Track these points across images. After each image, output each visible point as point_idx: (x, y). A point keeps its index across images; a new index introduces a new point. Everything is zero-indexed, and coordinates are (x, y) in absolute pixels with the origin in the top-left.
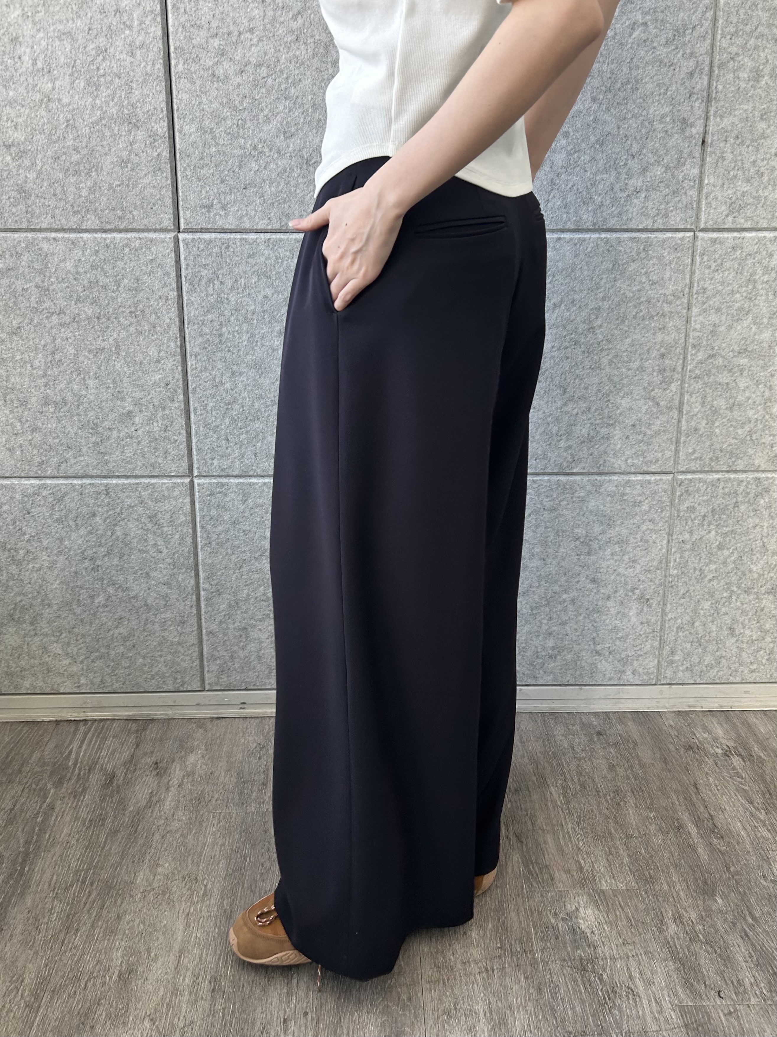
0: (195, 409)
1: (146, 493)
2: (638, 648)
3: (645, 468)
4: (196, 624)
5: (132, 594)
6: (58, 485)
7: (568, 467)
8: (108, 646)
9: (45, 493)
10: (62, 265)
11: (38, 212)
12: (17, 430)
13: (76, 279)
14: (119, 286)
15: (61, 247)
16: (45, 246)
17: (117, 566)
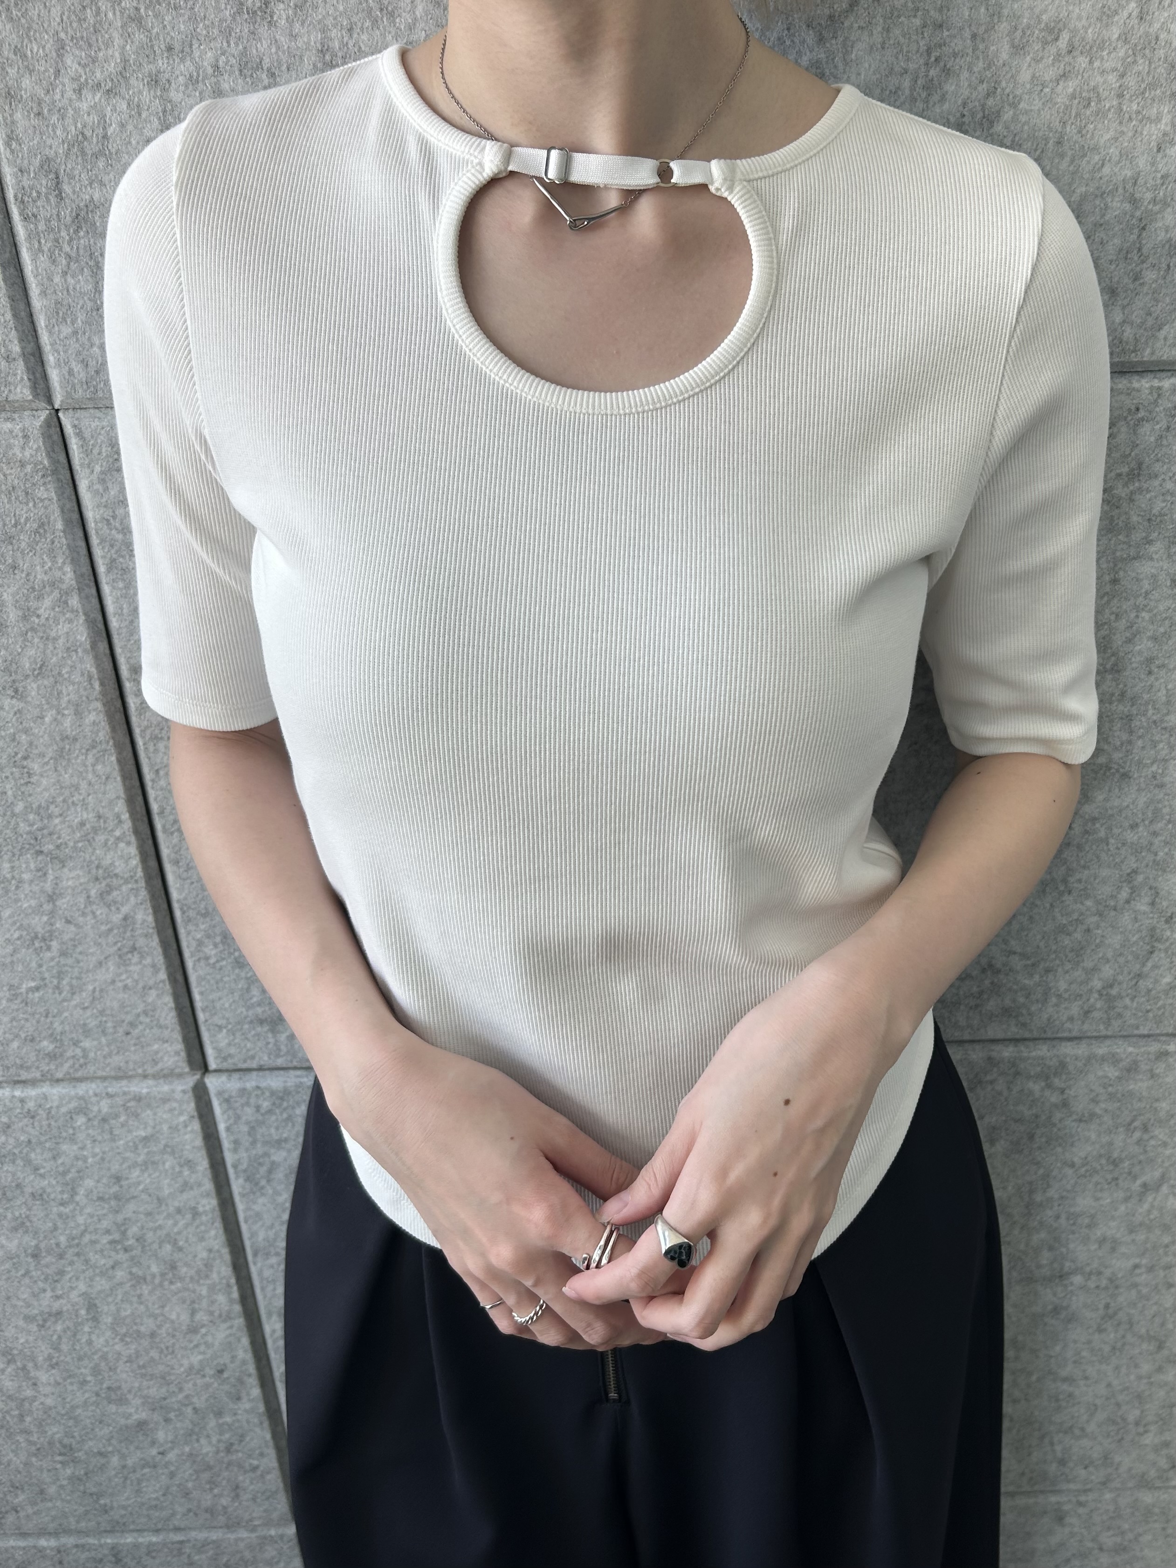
1: (203, 1556)
6: (7, 1548)
7: (1160, 1477)
14: (74, 1193)
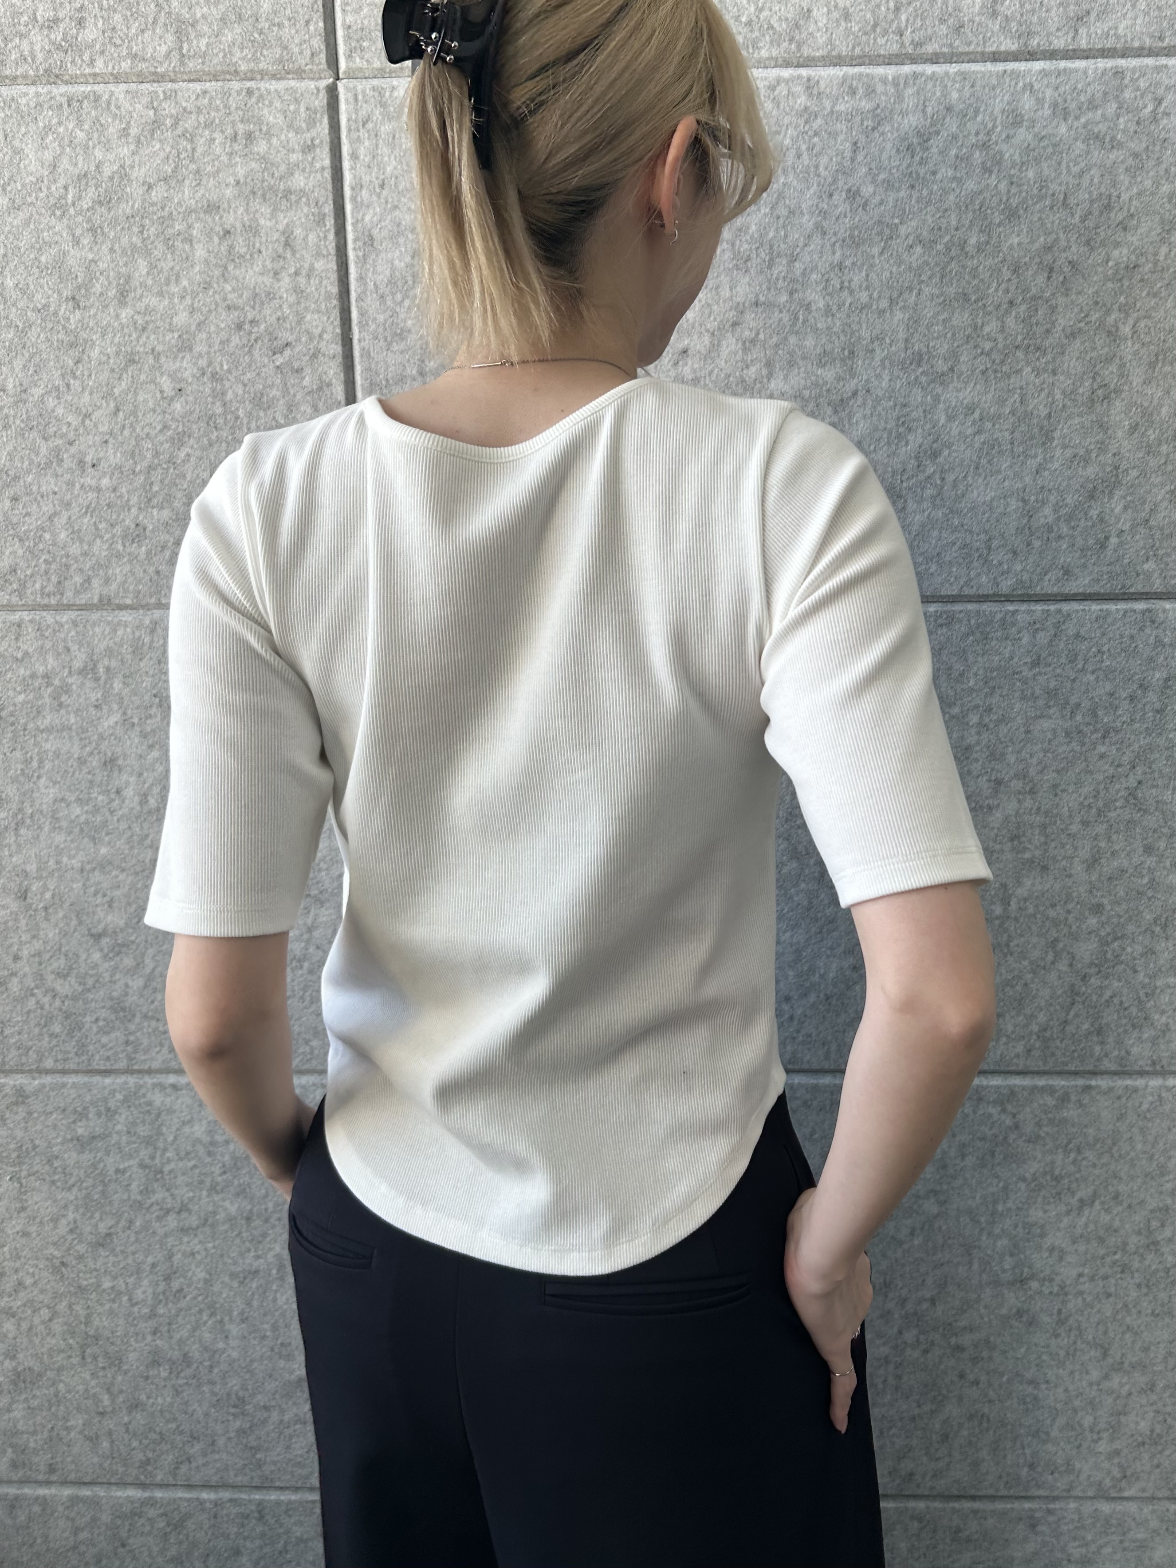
6: (175, 1500)
7: (1114, 1487)
9: (152, 1513)
10: (187, 1130)
11: (145, 1041)
12: (104, 1407)
13: (210, 1154)
16: (158, 1098)
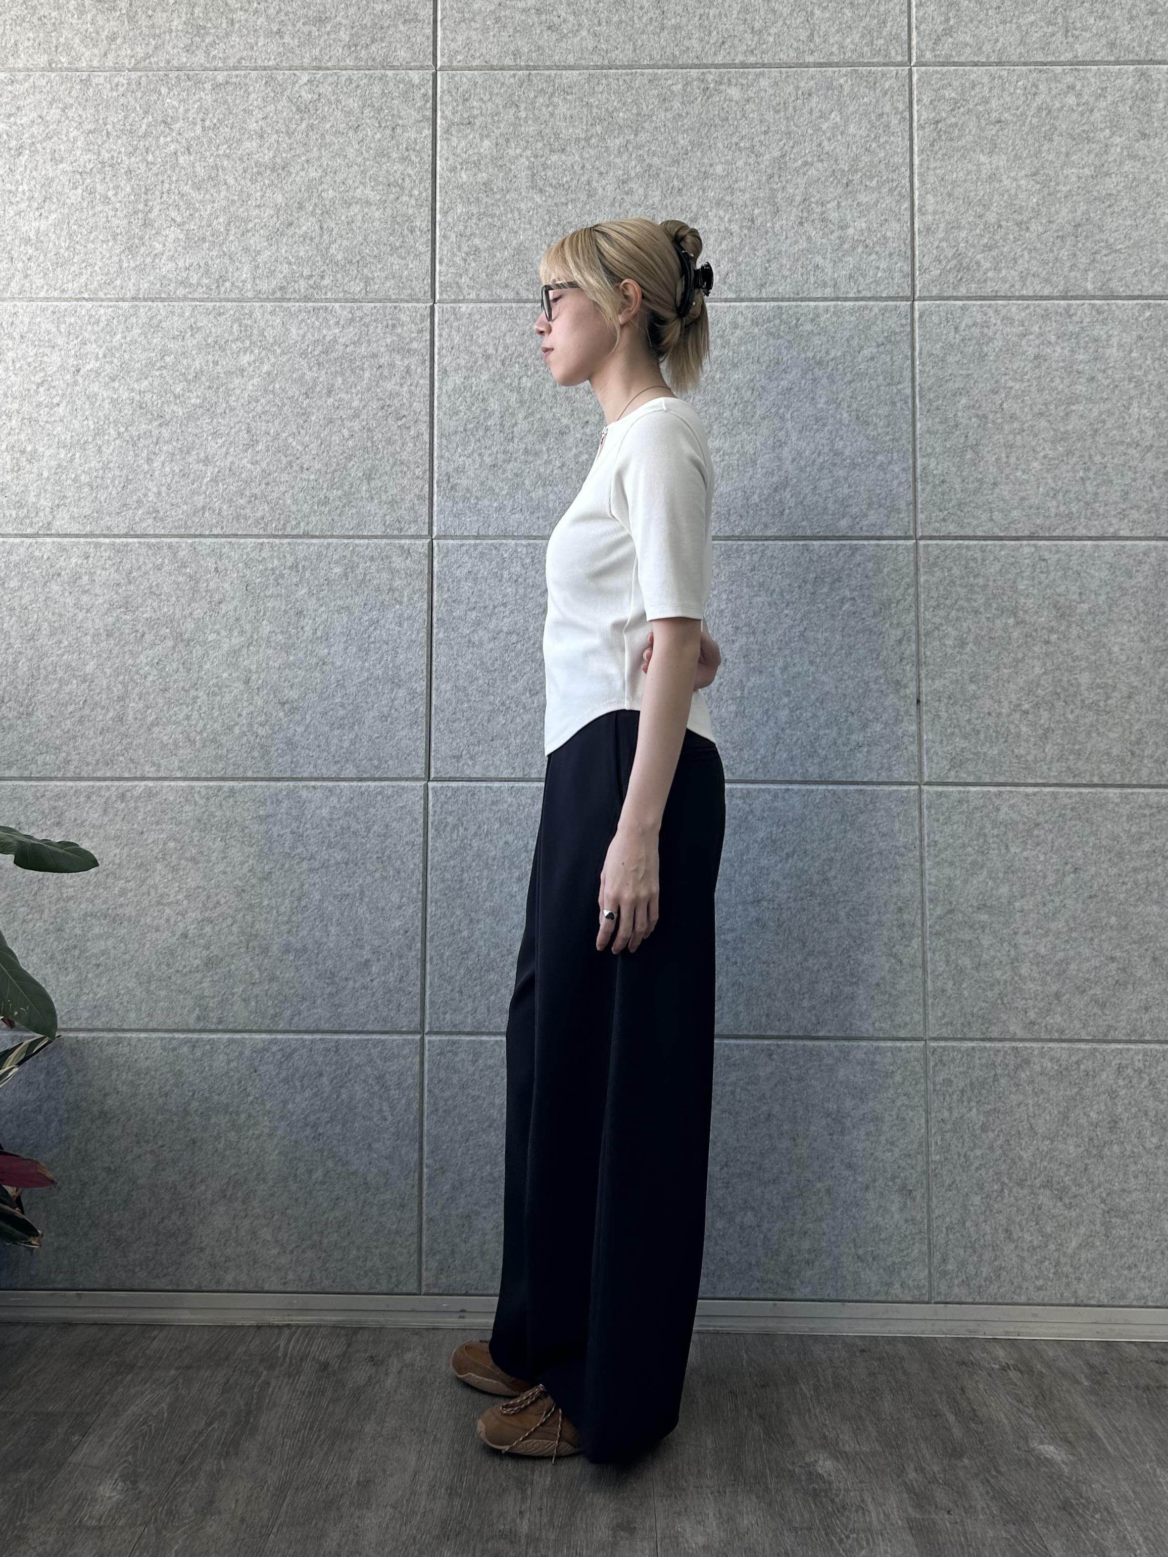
0: (431, 958)
1: (376, 1051)
2: (905, 1253)
3: (894, 1033)
4: (416, 1209)
5: (353, 1168)
6: (288, 1040)
7: (813, 1030)
8: (322, 1232)
9: (274, 1048)
10: (318, 812)
11: (302, 761)
12: (255, 980)
13: (329, 825)
14: (369, 832)
15: (319, 794)
16: (304, 794)
17: (339, 1134)
